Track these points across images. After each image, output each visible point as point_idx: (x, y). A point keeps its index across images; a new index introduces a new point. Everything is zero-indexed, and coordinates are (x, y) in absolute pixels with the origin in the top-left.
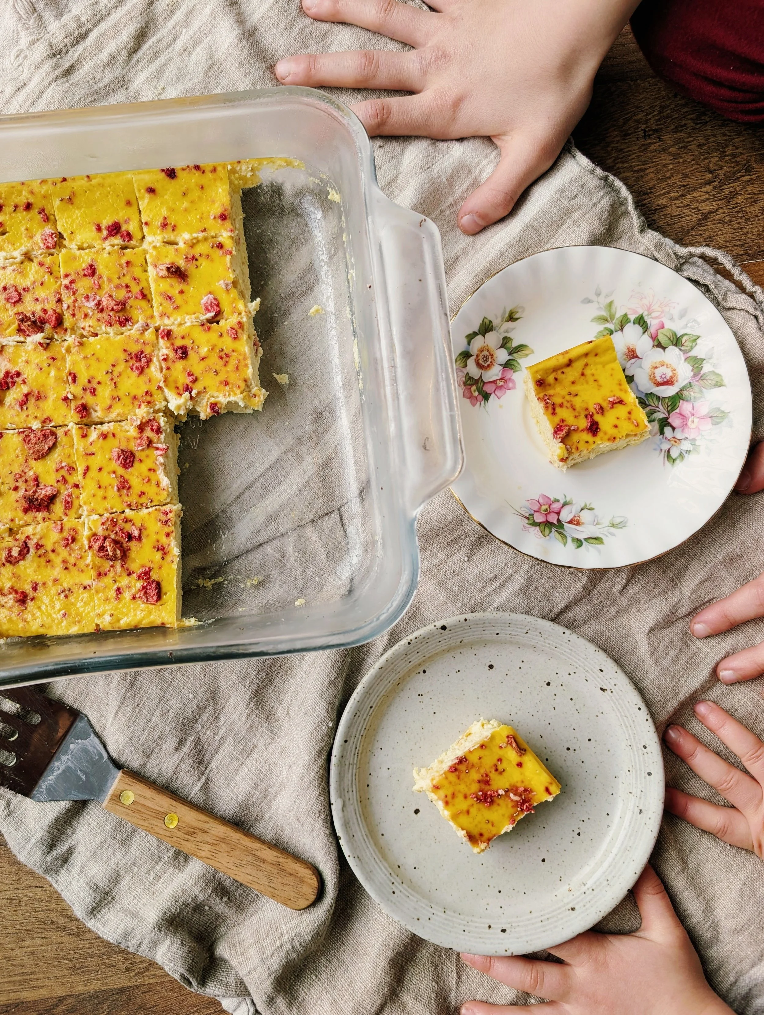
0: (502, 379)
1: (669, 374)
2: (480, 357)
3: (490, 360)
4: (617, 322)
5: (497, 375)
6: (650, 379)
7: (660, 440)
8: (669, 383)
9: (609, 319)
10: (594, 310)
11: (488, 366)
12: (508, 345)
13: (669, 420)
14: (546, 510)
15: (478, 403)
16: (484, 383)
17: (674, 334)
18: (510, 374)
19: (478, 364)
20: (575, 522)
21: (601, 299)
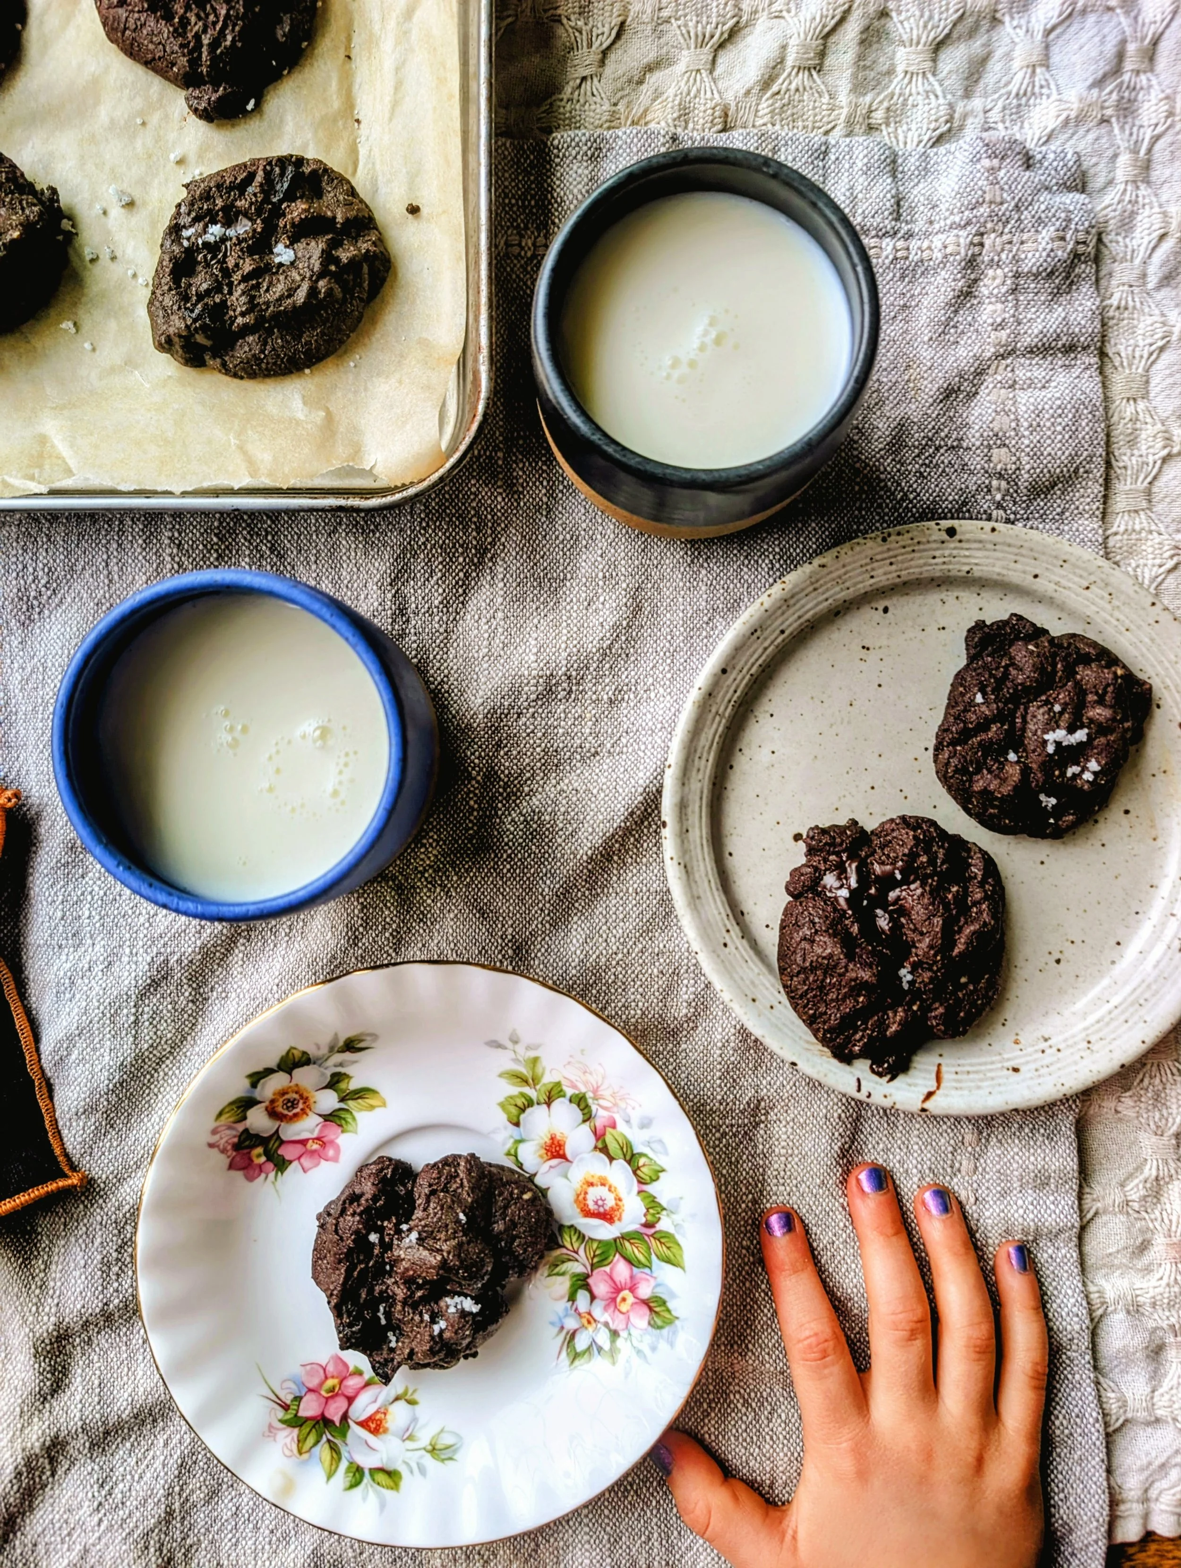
0: (318, 1139)
1: (610, 1203)
2: (280, 1103)
3: (301, 1106)
4: (543, 1089)
5: (312, 1132)
6: (577, 1201)
7: (566, 1309)
8: (607, 1216)
9: (530, 1081)
10: (505, 1061)
11: (296, 1115)
12: (343, 1085)
13: (590, 1281)
14: (332, 1390)
15: (263, 1175)
16: (282, 1142)
17: (629, 1145)
18: (332, 1132)
19: (273, 1113)
20: (373, 1426)
21: (520, 1048)
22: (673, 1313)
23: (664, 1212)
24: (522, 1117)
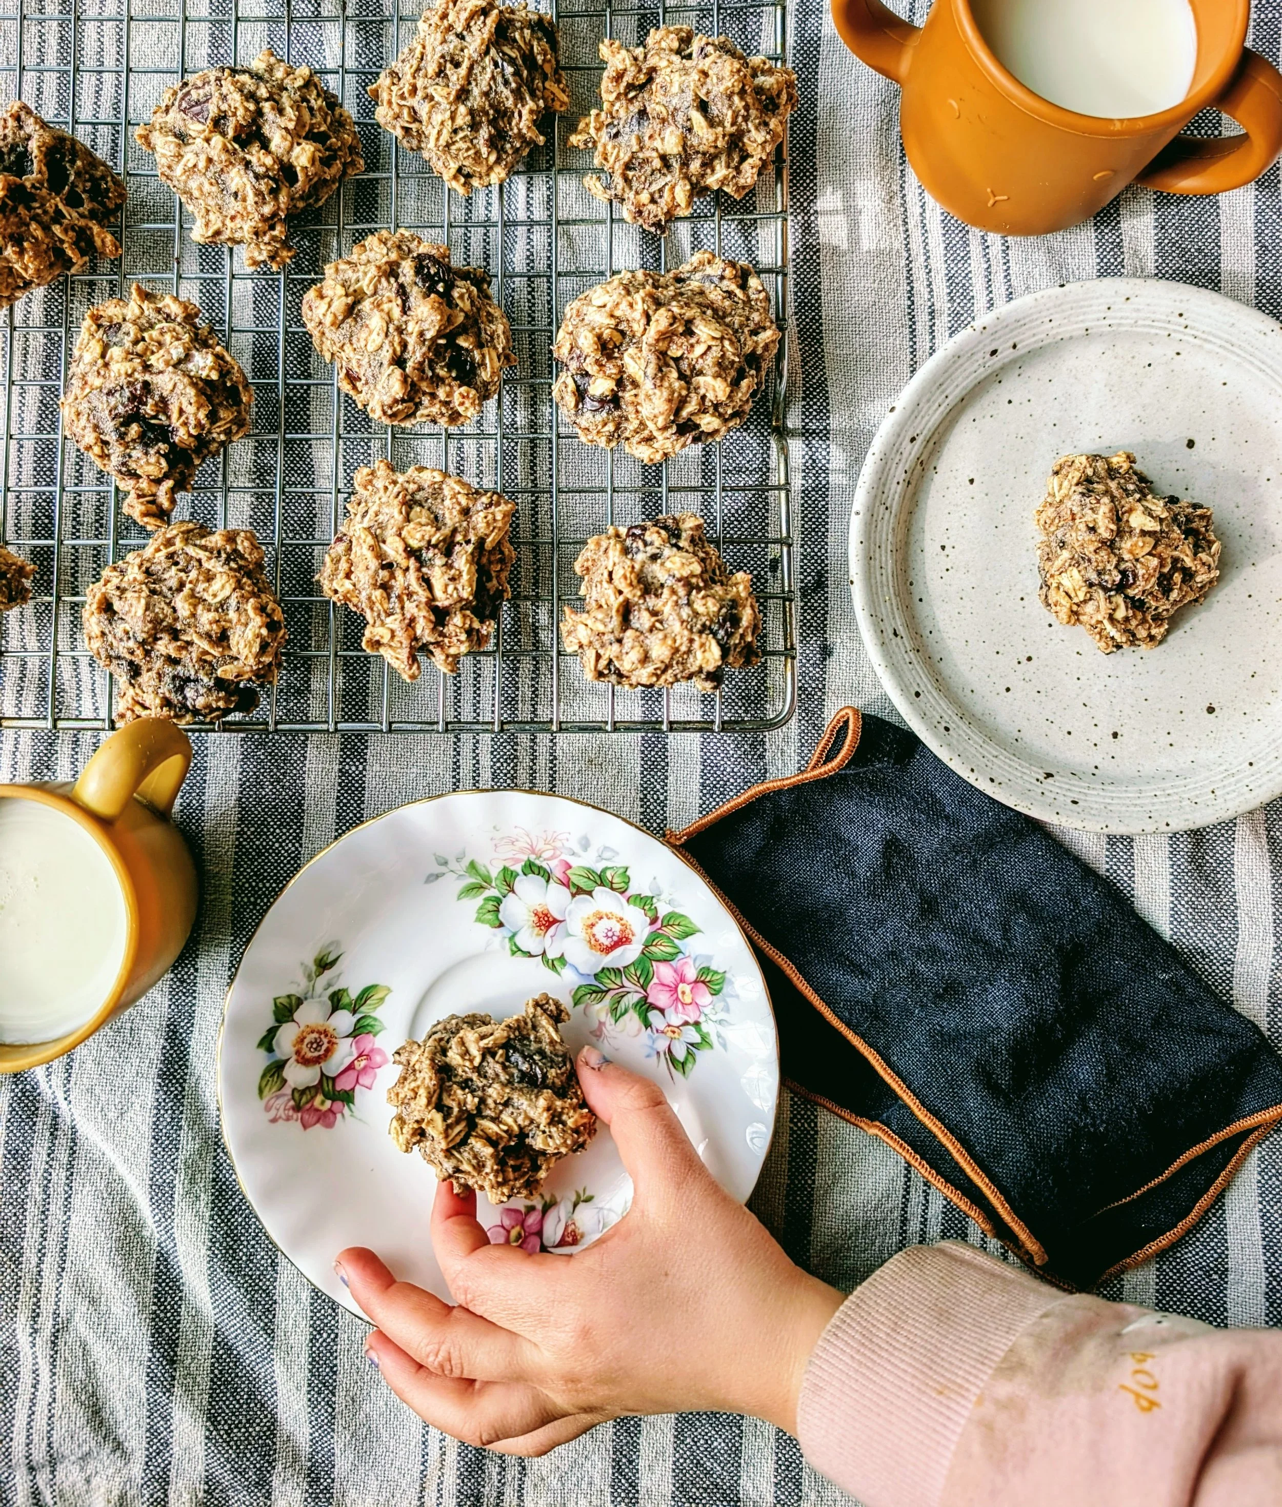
0: (360, 1055)
1: (617, 928)
2: (305, 1049)
3: (325, 1040)
4: (498, 882)
5: (351, 1054)
6: (592, 947)
7: (650, 1037)
8: (622, 940)
9: (484, 884)
10: (453, 884)
11: (328, 1050)
12: (345, 1000)
13: (650, 1000)
14: (519, 1236)
15: (339, 1116)
16: (334, 1079)
17: (590, 871)
18: (369, 1043)
19: (306, 1062)
20: (570, 1239)
21: (453, 865)
22: (721, 971)
23: (655, 900)
24: (500, 916)
